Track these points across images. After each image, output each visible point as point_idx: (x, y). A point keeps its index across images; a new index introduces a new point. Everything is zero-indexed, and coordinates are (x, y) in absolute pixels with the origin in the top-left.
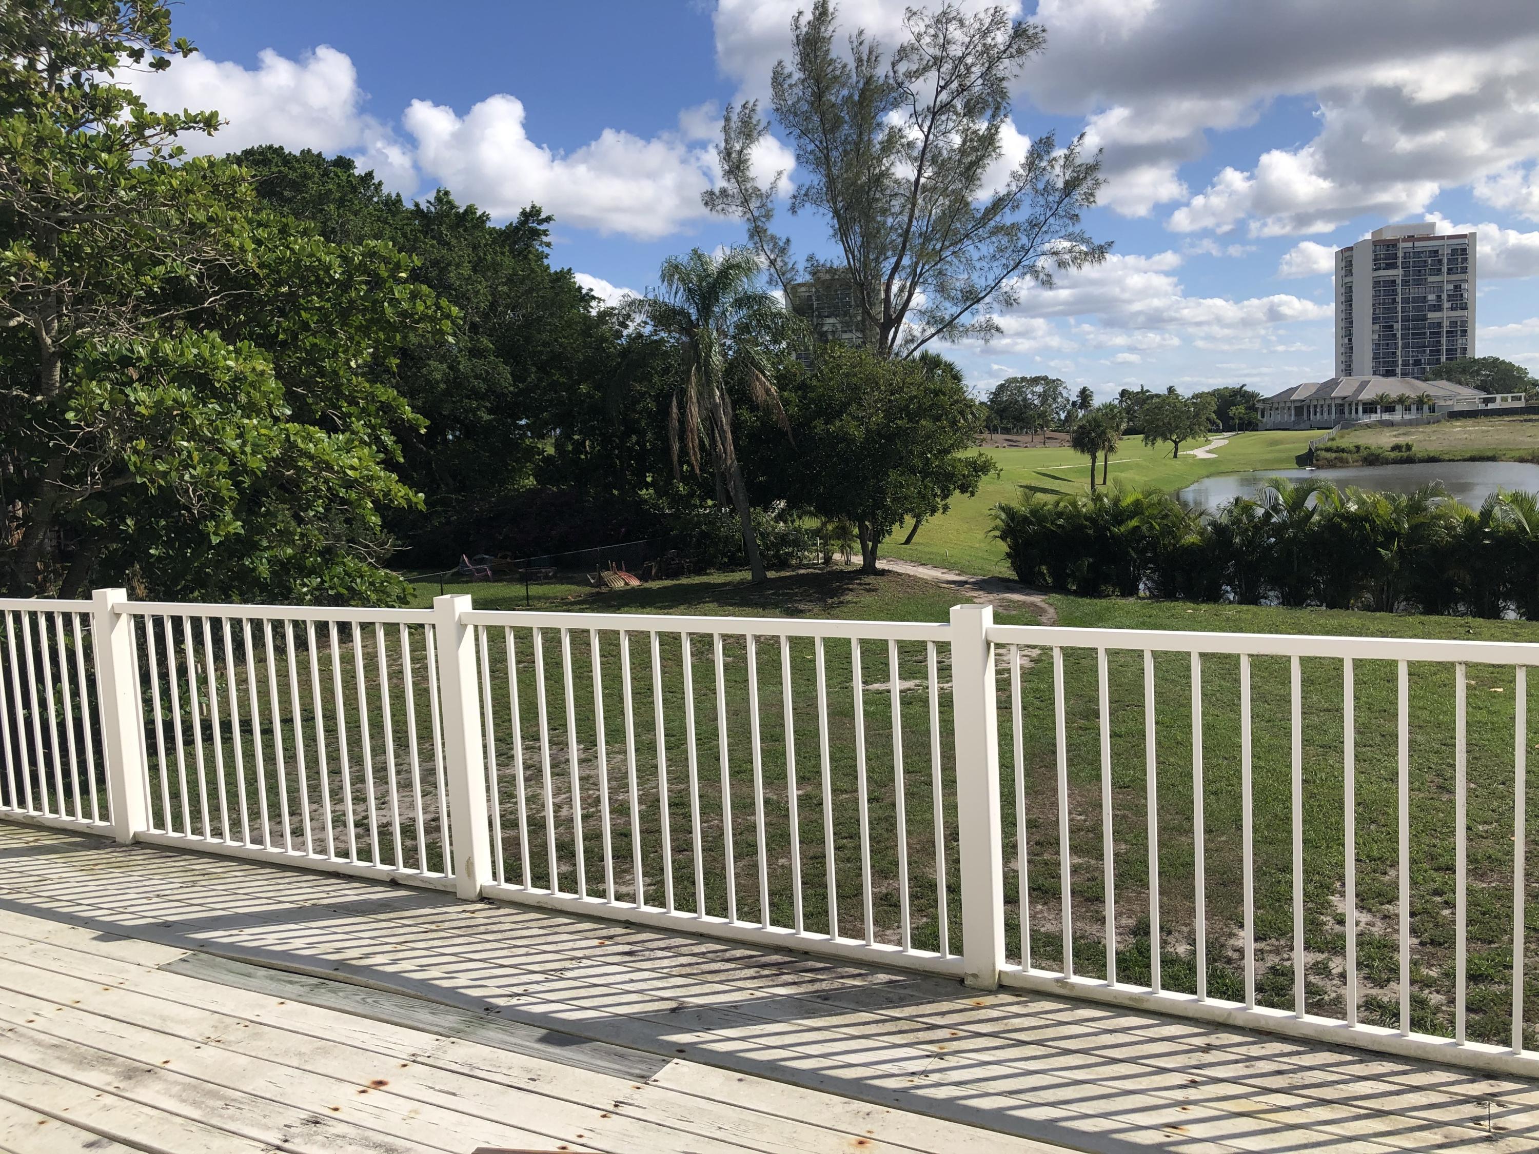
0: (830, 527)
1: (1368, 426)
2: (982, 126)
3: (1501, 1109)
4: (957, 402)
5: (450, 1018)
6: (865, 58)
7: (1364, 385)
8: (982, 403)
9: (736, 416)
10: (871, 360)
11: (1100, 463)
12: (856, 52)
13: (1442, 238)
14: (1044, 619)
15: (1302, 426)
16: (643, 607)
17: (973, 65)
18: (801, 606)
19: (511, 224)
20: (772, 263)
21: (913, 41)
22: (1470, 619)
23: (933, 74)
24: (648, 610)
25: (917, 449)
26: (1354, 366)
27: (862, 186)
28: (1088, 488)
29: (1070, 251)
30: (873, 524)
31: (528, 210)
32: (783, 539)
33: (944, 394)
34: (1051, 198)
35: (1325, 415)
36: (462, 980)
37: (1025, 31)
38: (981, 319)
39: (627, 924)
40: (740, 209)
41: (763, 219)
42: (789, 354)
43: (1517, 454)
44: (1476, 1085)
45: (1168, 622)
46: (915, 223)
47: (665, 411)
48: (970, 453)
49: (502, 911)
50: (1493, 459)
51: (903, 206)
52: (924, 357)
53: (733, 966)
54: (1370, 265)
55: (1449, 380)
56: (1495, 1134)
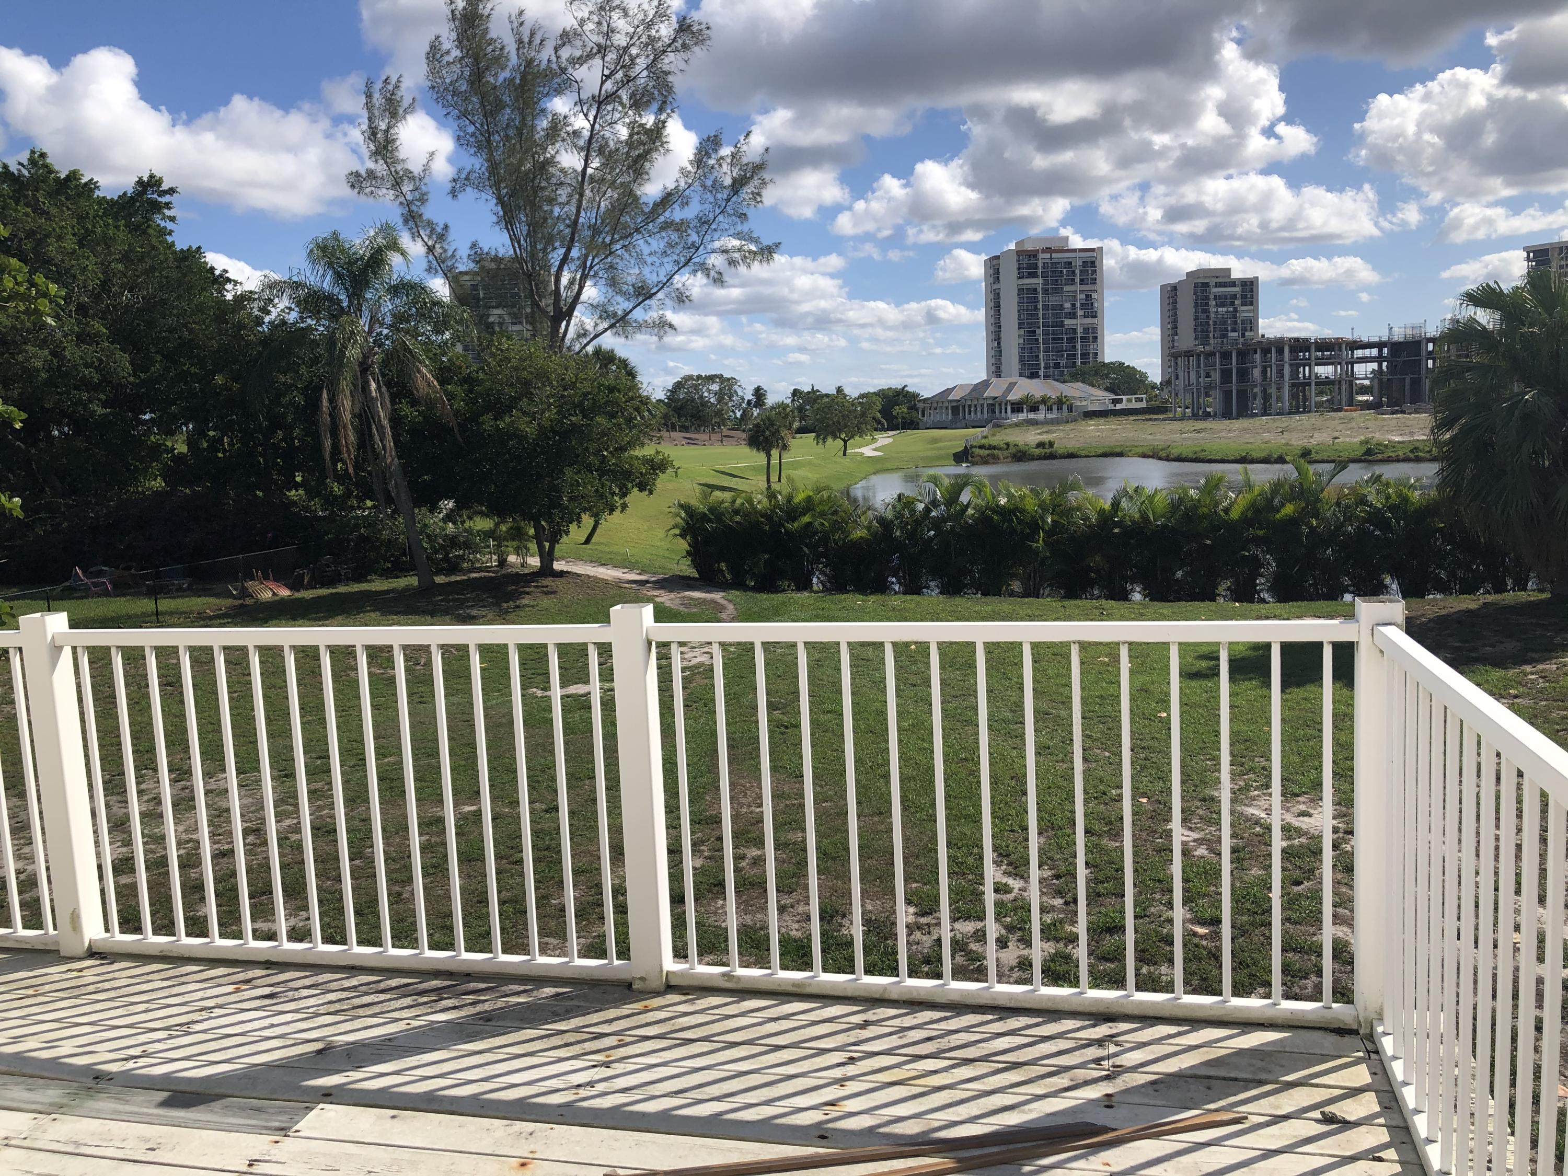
0: (504, 528)
1: (1017, 425)
2: (649, 120)
3: (1119, 1048)
4: (632, 399)
5: (50, 1092)
6: (526, 40)
7: (1011, 386)
8: (660, 401)
9: (394, 410)
10: (541, 353)
11: (775, 461)
12: (517, 33)
13: (1074, 250)
14: (724, 616)
15: (959, 425)
16: (294, 619)
17: (638, 56)
18: (474, 612)
19: (125, 193)
20: (430, 249)
21: (576, 26)
22: (1104, 601)
23: (597, 62)
24: (301, 622)
25: (592, 446)
26: (1003, 368)
27: (527, 173)
28: (764, 485)
29: (739, 250)
30: (549, 523)
31: (145, 179)
32: (453, 541)
33: (619, 391)
34: (719, 196)
35: (979, 414)
36: (66, 1049)
37: (690, 26)
38: (653, 315)
39: (268, 964)
40: (392, 192)
41: (418, 204)
42: (453, 345)
43: (1140, 450)
44: (1097, 1029)
45: (839, 614)
46: (583, 214)
47: (314, 405)
48: (647, 450)
49: (116, 966)
50: (1120, 455)
51: (570, 196)
52: (598, 352)
53: (388, 996)
54: (1014, 273)
55: (1083, 382)
56: (1113, 1072)
